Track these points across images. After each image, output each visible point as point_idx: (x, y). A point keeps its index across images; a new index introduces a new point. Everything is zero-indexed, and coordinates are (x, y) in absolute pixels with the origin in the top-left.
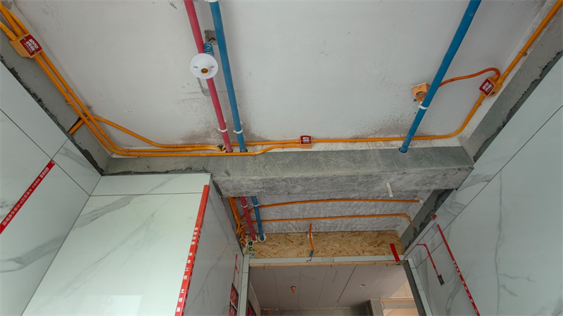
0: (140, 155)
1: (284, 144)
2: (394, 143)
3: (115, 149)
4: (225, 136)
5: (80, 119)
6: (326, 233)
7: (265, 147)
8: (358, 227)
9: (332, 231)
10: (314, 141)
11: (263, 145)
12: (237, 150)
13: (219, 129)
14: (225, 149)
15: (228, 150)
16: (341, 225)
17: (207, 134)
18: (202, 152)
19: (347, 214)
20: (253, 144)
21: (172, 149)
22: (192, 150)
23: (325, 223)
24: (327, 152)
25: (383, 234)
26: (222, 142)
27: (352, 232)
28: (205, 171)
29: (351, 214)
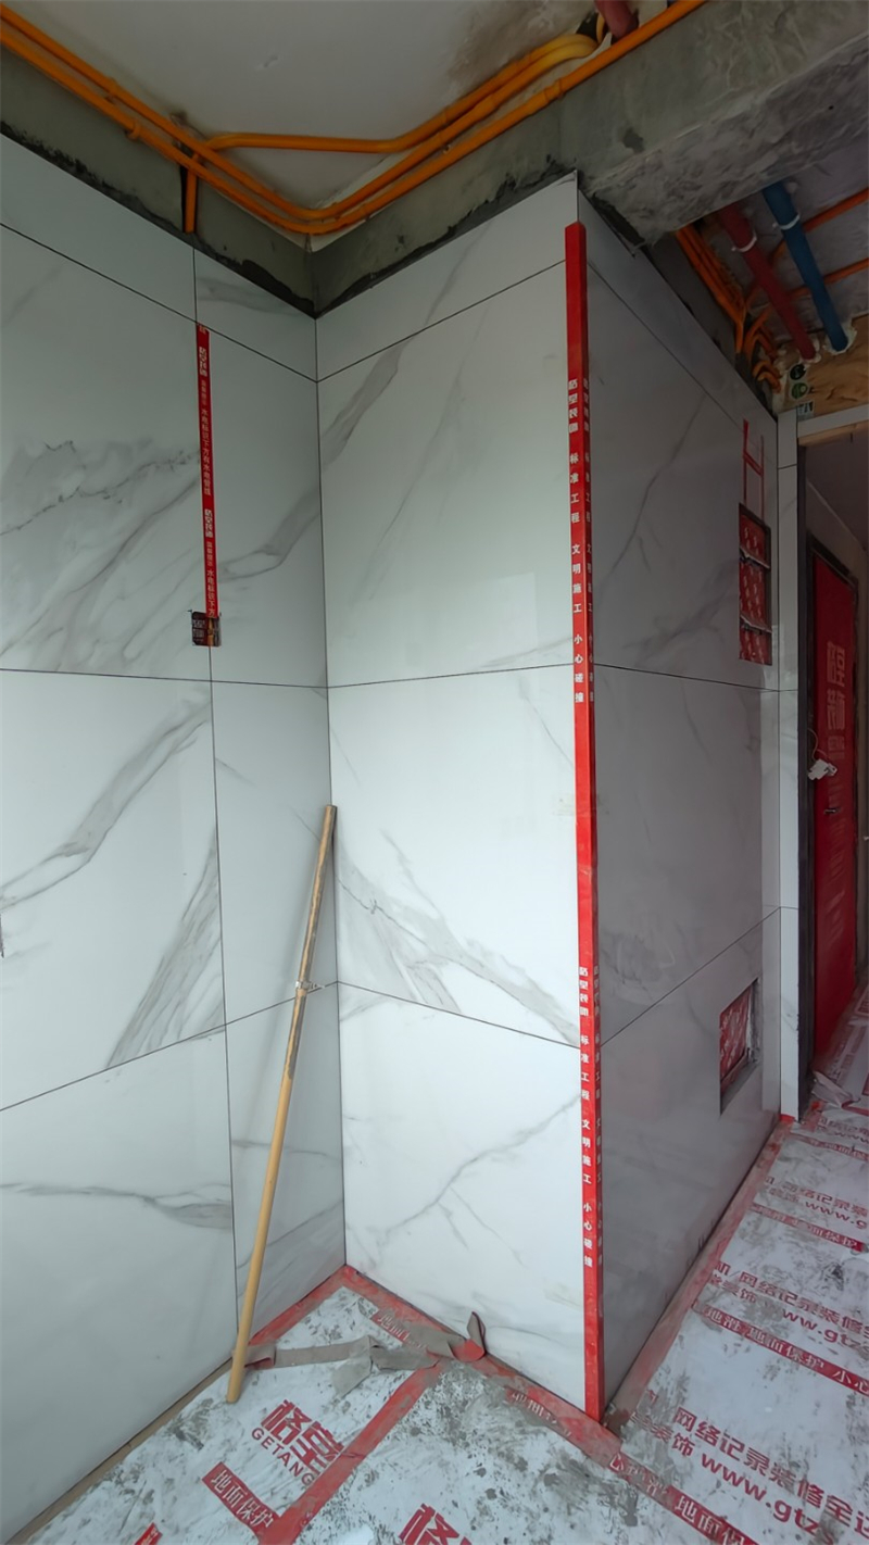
0: (367, 209)
5: (183, 172)
14: (606, 29)
15: (621, 25)
18: (528, 94)
21: (436, 141)
22: (497, 108)
28: (556, 170)
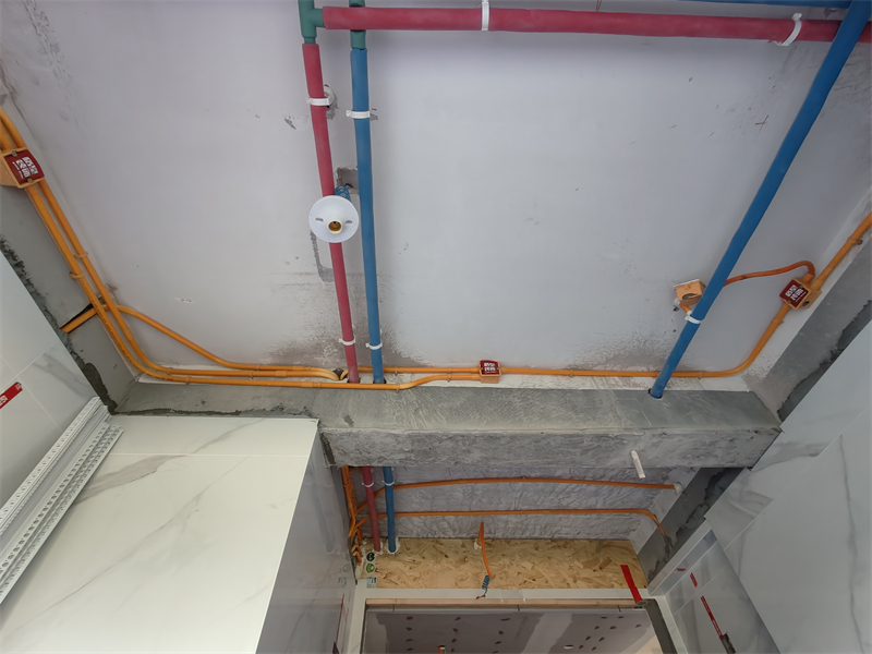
0: (190, 380)
1: (450, 373)
2: (638, 380)
3: (147, 367)
4: (350, 354)
5: (90, 307)
6: (508, 541)
7: (418, 377)
8: (565, 530)
9: (517, 536)
10: (504, 370)
11: (413, 373)
12: (367, 379)
13: (341, 340)
14: (345, 377)
15: (353, 379)
16: (535, 525)
17: (318, 349)
18: (303, 380)
19: (547, 505)
20: (396, 370)
21: (250, 373)
22: (287, 377)
23: (507, 522)
24: (525, 390)
25: (608, 546)
26: (344, 364)
27: (553, 540)
28: (308, 414)
29: (553, 506)
